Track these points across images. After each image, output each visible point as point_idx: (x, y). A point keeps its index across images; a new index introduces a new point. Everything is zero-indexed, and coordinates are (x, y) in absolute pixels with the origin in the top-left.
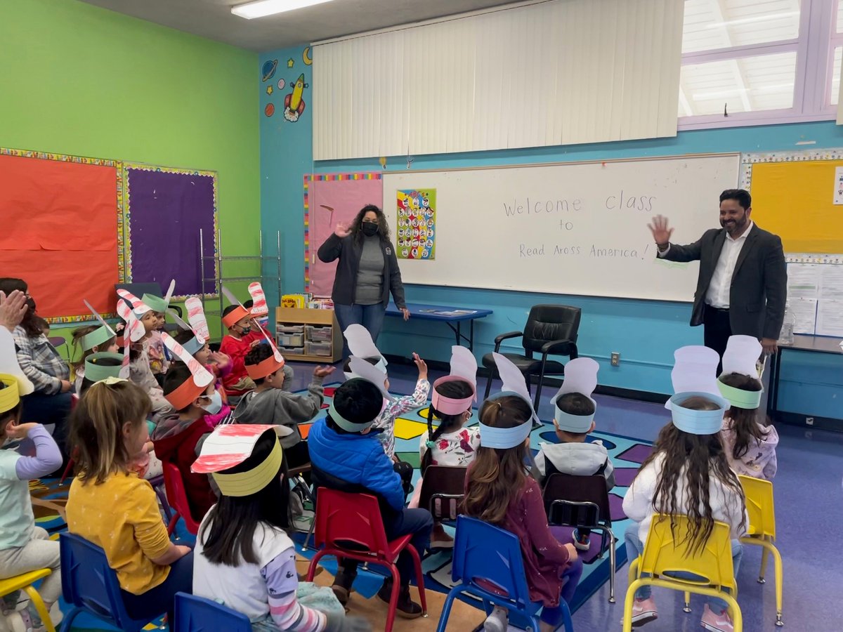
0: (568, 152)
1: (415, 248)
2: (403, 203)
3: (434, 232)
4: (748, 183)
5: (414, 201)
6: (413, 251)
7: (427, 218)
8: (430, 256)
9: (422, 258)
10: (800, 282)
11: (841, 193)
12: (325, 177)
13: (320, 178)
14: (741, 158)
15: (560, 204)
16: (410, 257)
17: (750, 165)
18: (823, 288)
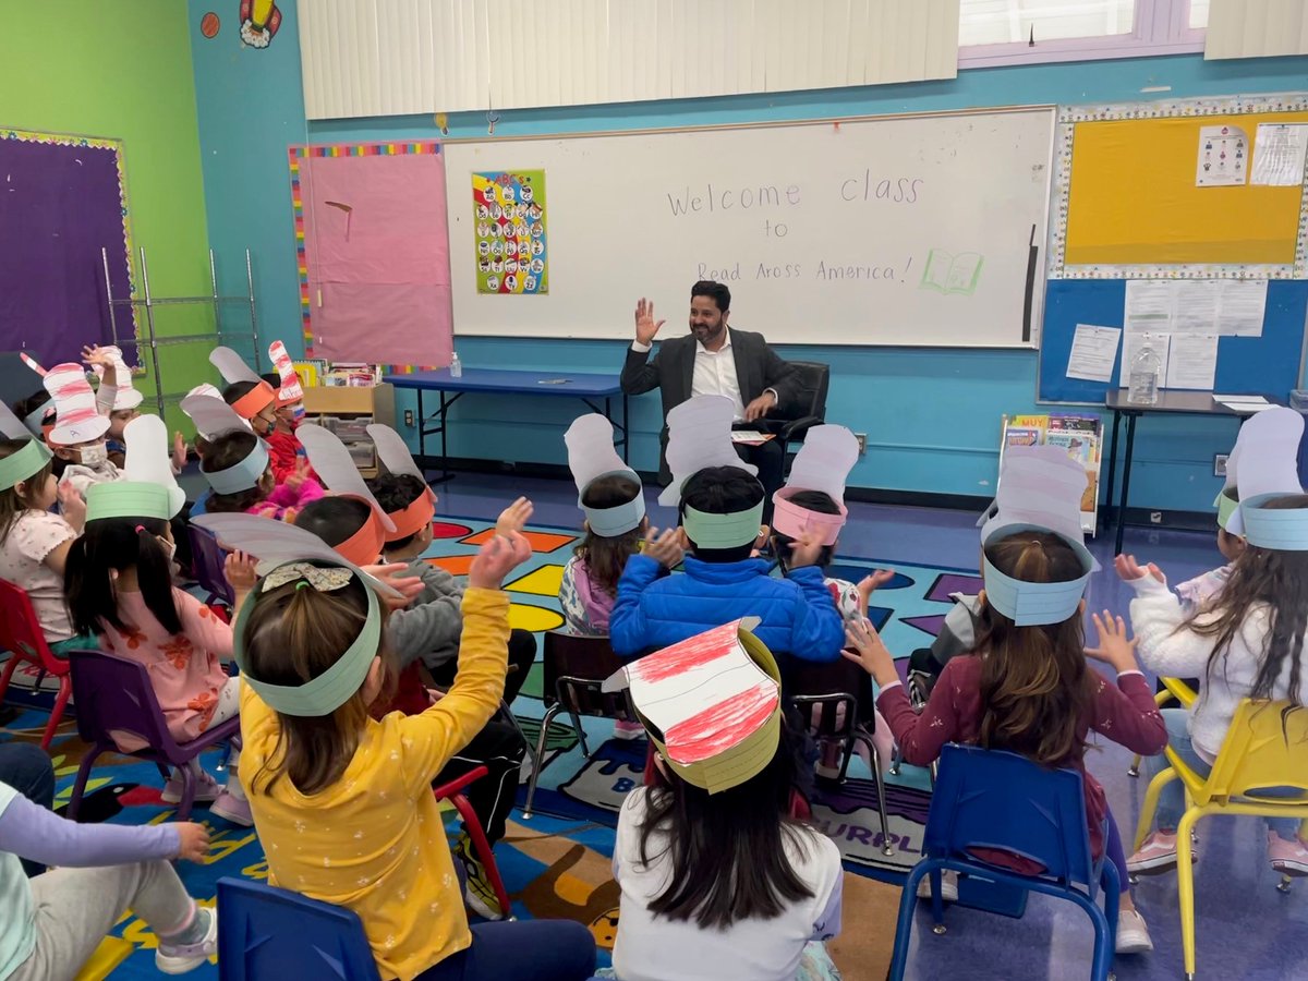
0: (777, 105)
1: (510, 275)
2: (485, 195)
3: (545, 245)
4: (1067, 154)
5: (505, 191)
6: (508, 279)
7: (529, 220)
8: (539, 287)
9: (526, 292)
10: (1146, 309)
11: (1207, 169)
12: (331, 149)
13: (322, 152)
14: (1057, 113)
15: (764, 194)
16: (503, 290)
17: (1071, 126)
18: (1179, 317)
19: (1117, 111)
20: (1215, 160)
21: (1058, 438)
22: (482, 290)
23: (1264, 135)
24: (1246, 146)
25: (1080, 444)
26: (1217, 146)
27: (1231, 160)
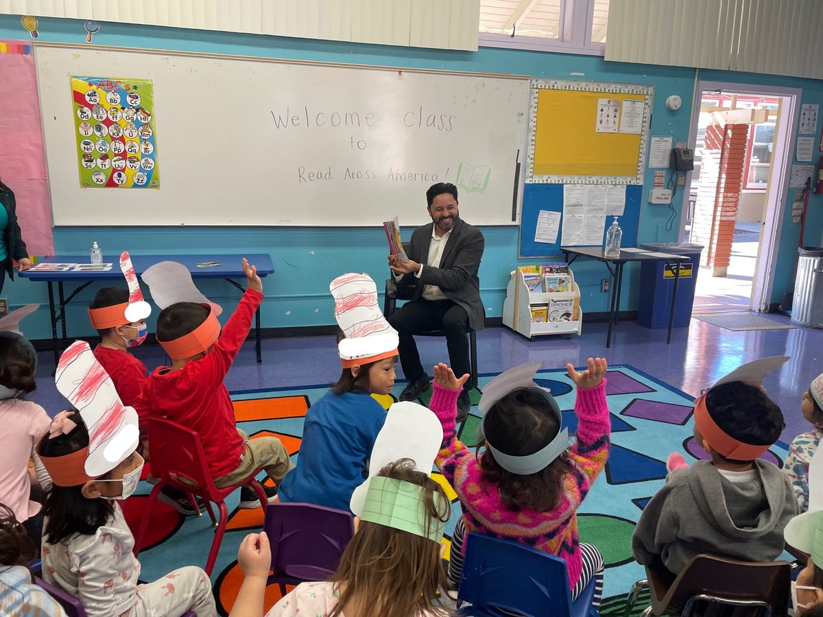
0: (355, 52)
1: (118, 171)
2: (87, 98)
3: (154, 145)
4: (535, 108)
5: (110, 96)
6: (116, 175)
7: (138, 124)
8: (150, 181)
9: (135, 186)
10: (573, 201)
11: (601, 122)
14: (531, 82)
15: (349, 116)
16: (111, 183)
17: (537, 90)
18: (589, 205)
19: (561, 84)
20: (605, 118)
21: (552, 279)
22: (86, 184)
23: (626, 105)
24: (618, 112)
25: (564, 281)
26: (605, 109)
27: (611, 119)
